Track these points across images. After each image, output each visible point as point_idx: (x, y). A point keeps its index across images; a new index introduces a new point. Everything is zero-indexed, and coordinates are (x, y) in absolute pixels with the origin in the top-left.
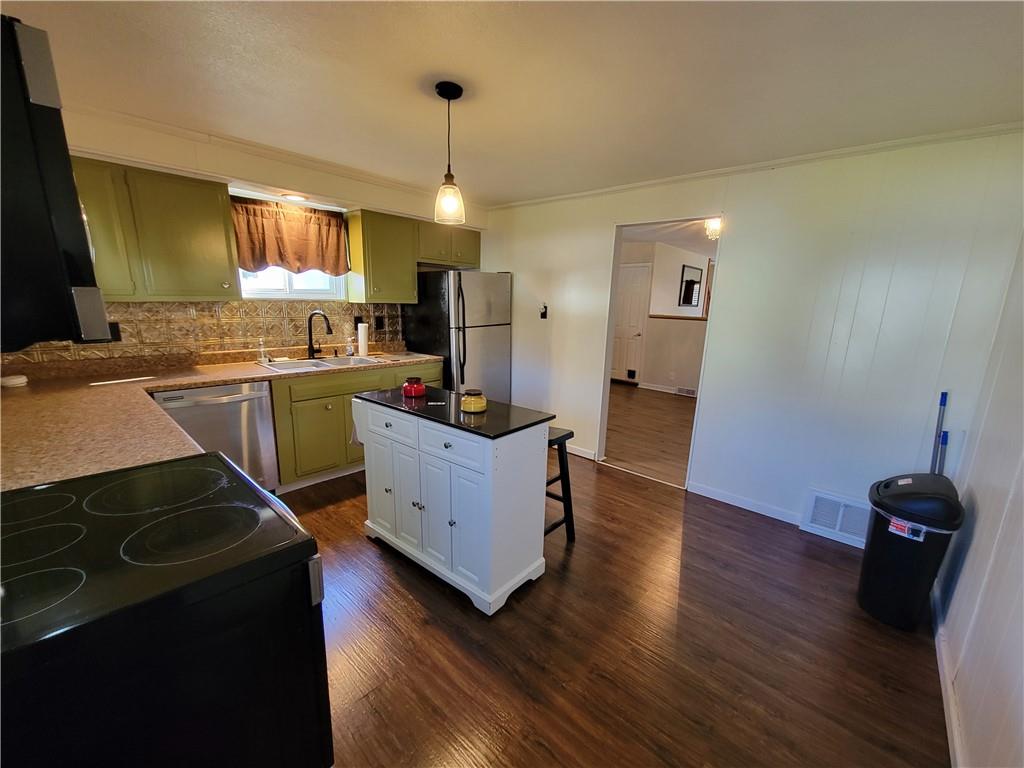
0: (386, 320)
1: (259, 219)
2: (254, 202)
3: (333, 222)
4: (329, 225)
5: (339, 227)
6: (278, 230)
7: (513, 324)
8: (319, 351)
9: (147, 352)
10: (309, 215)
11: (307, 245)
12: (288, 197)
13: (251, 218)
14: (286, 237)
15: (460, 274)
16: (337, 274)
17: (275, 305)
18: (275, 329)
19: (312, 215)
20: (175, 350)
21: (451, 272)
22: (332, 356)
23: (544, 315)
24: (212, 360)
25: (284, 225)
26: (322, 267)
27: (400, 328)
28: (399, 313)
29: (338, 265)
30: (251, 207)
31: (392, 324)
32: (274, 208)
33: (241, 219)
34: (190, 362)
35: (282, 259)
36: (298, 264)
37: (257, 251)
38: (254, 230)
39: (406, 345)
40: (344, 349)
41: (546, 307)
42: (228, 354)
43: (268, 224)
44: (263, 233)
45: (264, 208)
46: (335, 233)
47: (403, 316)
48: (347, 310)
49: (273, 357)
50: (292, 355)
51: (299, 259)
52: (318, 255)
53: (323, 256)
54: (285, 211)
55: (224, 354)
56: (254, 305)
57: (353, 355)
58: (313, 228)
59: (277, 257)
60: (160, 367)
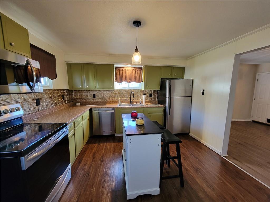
0: (153, 95)
1: (122, 71)
2: (121, 67)
3: (139, 70)
4: (138, 71)
5: (140, 71)
6: (126, 73)
7: (193, 97)
8: (132, 102)
9: (99, 100)
10: (133, 69)
11: (132, 76)
12: (128, 65)
13: (120, 71)
14: (127, 75)
15: (170, 81)
16: (139, 83)
17: (124, 91)
18: (124, 96)
19: (134, 69)
20: (104, 100)
21: (168, 80)
22: (136, 104)
23: (203, 94)
24: (110, 103)
25: (127, 72)
26: (135, 81)
27: (157, 97)
28: (157, 93)
29: (139, 81)
30: (120, 69)
31: (155, 96)
32: (125, 68)
33: (118, 72)
34: (106, 103)
35: (126, 80)
36: (130, 81)
37: (121, 78)
38: (120, 74)
39: (158, 102)
40: (139, 102)
41: (204, 91)
42: (113, 102)
43: (124, 72)
44: (122, 74)
45: (123, 69)
46: (139, 73)
47: (158, 94)
48: (142, 92)
49: (122, 103)
50: (126, 102)
51: (130, 80)
52: (134, 78)
53: (136, 78)
54: (128, 69)
55: (112, 101)
56: (119, 91)
57: (141, 103)
58: (134, 72)
59: (125, 79)
60: (101, 103)
